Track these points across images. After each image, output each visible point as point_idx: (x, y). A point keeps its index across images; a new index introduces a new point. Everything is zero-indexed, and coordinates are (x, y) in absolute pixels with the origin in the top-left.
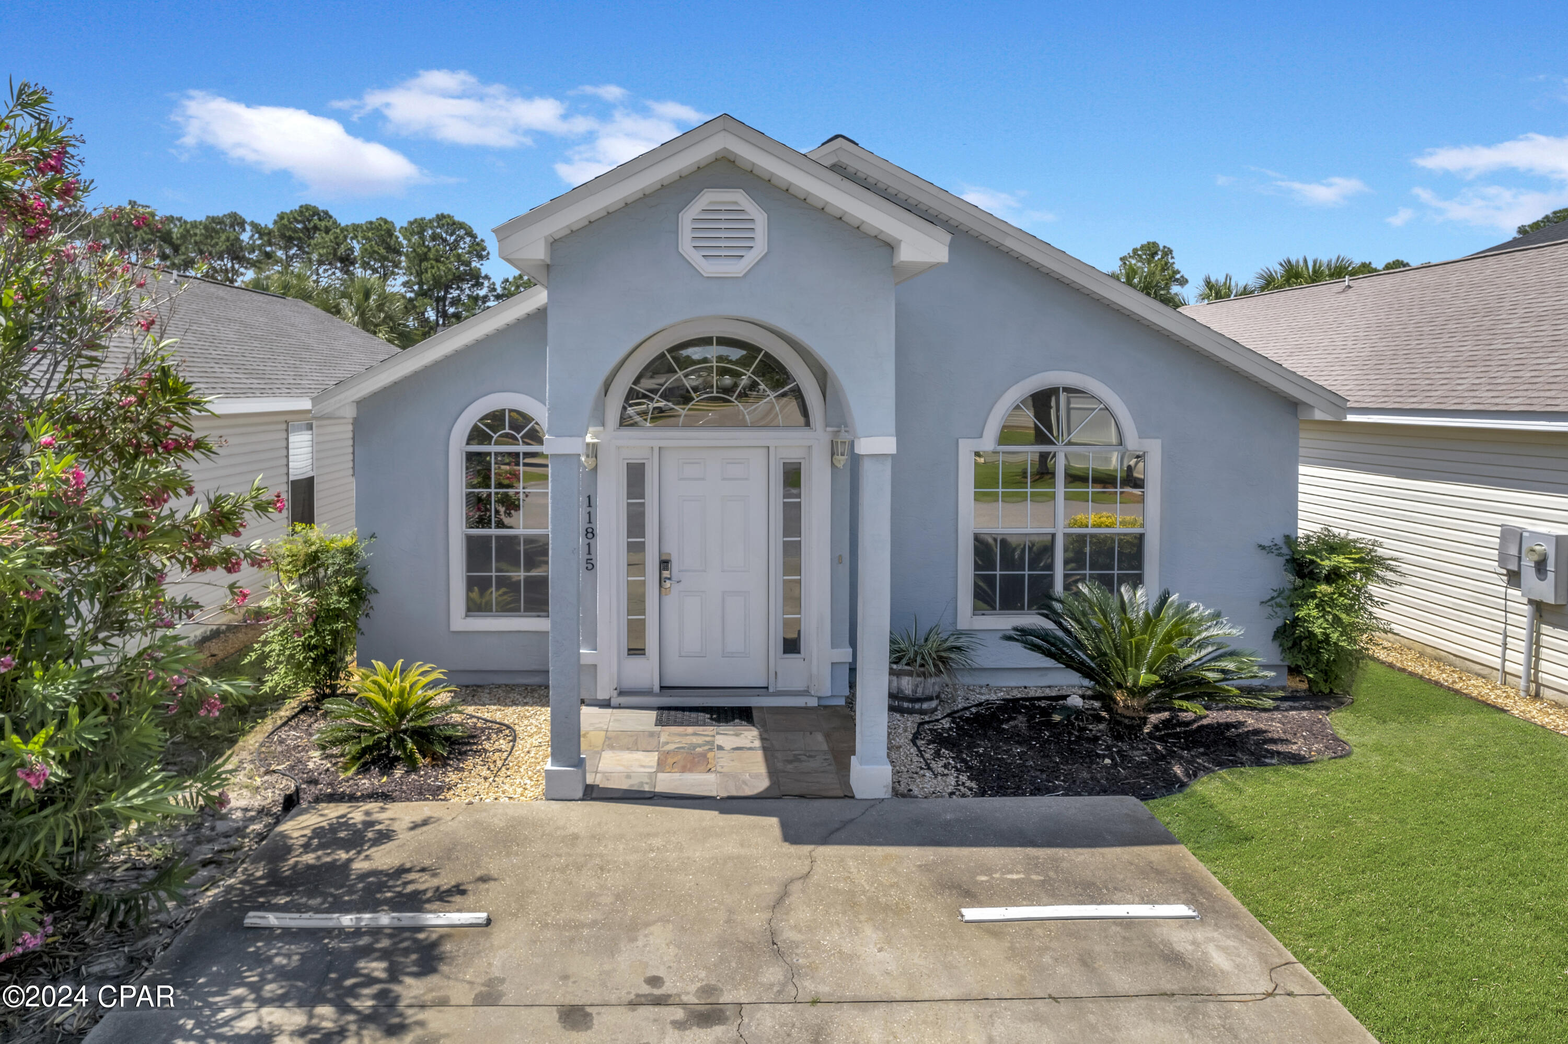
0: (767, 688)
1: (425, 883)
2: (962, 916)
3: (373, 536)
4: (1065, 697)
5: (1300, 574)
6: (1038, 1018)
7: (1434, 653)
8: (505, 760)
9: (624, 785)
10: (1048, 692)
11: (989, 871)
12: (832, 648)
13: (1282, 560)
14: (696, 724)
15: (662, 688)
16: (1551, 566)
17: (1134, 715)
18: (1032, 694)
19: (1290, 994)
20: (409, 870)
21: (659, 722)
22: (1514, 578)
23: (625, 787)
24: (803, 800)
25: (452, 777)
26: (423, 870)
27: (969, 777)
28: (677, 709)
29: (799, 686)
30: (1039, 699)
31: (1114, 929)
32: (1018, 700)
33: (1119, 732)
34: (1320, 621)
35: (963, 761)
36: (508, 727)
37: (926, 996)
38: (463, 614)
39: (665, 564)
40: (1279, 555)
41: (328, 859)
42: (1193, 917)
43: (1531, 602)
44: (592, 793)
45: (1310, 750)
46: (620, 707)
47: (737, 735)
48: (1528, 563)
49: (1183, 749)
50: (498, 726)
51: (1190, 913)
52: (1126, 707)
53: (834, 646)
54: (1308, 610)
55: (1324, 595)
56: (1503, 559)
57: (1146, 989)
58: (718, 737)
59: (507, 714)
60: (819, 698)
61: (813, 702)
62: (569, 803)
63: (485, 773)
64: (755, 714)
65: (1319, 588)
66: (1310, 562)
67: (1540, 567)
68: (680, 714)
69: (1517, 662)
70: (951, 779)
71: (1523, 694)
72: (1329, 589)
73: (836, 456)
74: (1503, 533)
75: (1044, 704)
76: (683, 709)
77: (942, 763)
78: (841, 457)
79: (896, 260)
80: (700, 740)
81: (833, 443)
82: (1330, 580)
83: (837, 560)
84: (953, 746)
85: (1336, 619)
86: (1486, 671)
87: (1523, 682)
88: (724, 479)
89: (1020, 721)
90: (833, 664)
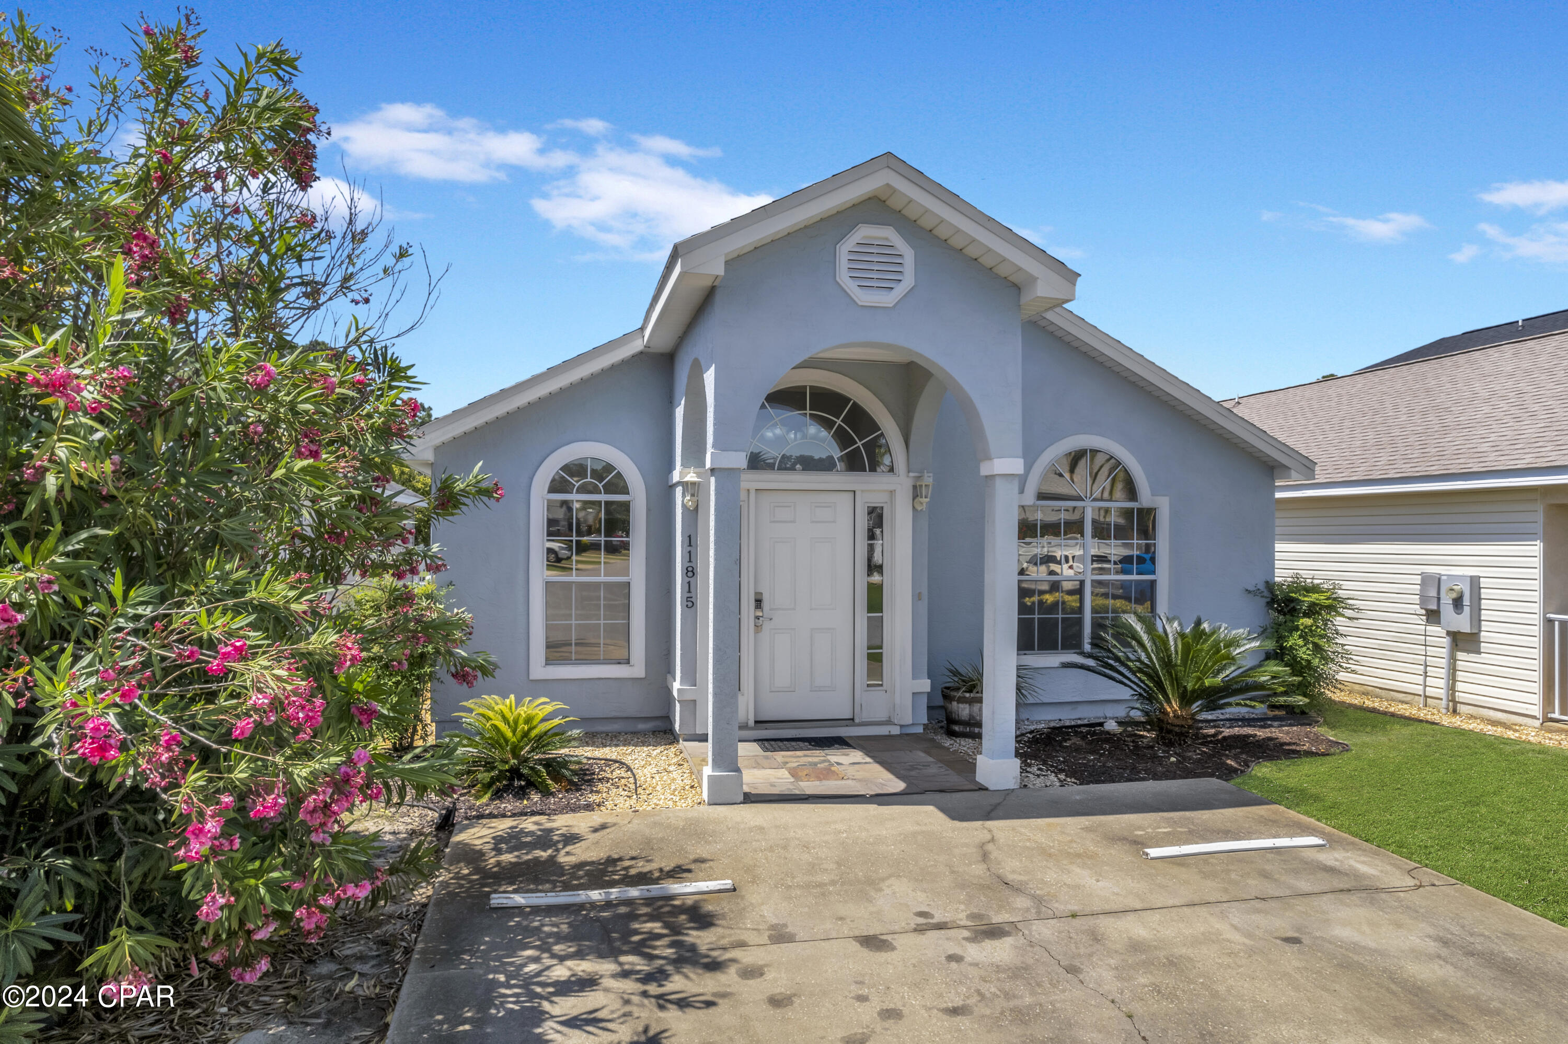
0: (853, 719)
1: (642, 866)
2: (1147, 854)
3: (451, 584)
4: (1101, 724)
5: (1280, 611)
6: (1258, 911)
8: (636, 783)
9: (775, 791)
10: (1079, 722)
11: (1140, 828)
13: (1263, 601)
14: (801, 749)
15: (756, 722)
16: (1466, 601)
17: (1182, 723)
18: (1068, 724)
19: (1434, 885)
20: (620, 859)
21: (764, 750)
22: (1433, 616)
23: (775, 794)
24: (946, 793)
25: (594, 797)
26: (633, 858)
27: (1065, 775)
28: (774, 740)
29: (882, 716)
30: (1079, 726)
31: (1269, 856)
32: (1060, 728)
34: (1304, 649)
35: (1052, 766)
36: (616, 761)
37: (1159, 905)
38: (544, 662)
39: (759, 603)
40: (1263, 597)
41: (530, 857)
42: (1323, 845)
43: (1448, 633)
44: (749, 799)
45: (1317, 748)
47: (847, 755)
48: (1447, 601)
49: (1225, 750)
50: (604, 761)
51: (1321, 842)
52: (1176, 717)
53: (915, 676)
54: (1294, 640)
55: (1306, 627)
56: (1424, 599)
57: (1325, 889)
58: (830, 757)
59: (609, 752)
60: (902, 726)
61: (896, 731)
62: (732, 806)
63: (623, 793)
64: (851, 741)
65: (1301, 621)
66: (1292, 600)
67: (1458, 603)
68: (780, 744)
69: (1437, 686)
70: (1052, 777)
71: (1444, 711)
72: (1308, 621)
73: (919, 499)
74: (1423, 580)
75: (1084, 730)
76: (781, 740)
77: (1035, 769)
78: (925, 500)
79: (1025, 298)
80: (816, 760)
81: (915, 487)
82: (1306, 615)
83: (917, 597)
84: (1035, 757)
85: (1317, 648)
86: (1409, 698)
87: (1444, 702)
88: (813, 522)
89: (1074, 740)
90: (914, 694)
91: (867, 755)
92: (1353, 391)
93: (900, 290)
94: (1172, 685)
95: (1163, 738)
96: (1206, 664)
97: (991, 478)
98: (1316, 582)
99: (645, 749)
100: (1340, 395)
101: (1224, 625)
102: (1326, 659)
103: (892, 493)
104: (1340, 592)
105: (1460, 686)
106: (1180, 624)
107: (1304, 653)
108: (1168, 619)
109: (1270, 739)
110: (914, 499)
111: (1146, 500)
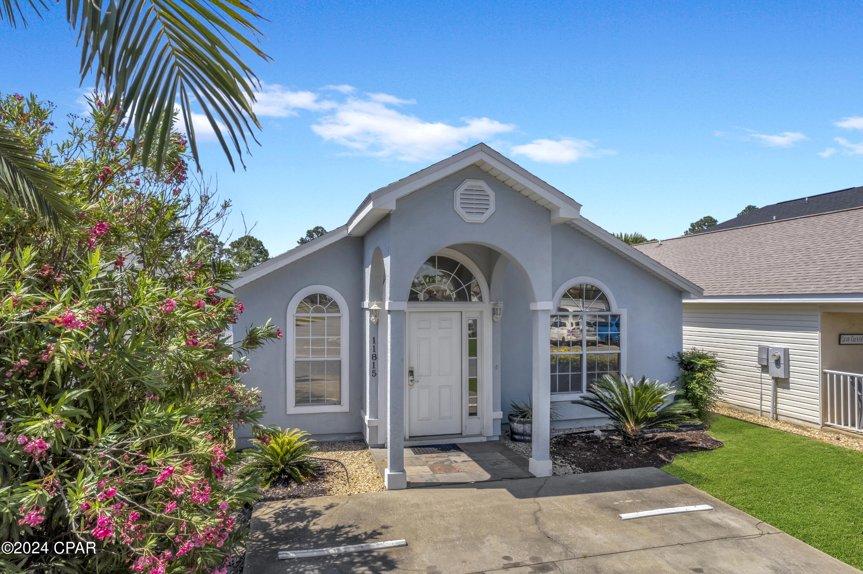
0: (461, 434)
1: (355, 532)
2: (621, 517)
4: (593, 432)
5: (686, 369)
6: (680, 552)
8: (347, 475)
9: (423, 480)
10: (581, 430)
11: (616, 500)
12: (493, 412)
13: (677, 363)
14: (435, 453)
15: (410, 437)
16: (782, 362)
17: (636, 434)
18: (575, 431)
19: (769, 533)
20: (343, 527)
21: (417, 453)
22: (765, 368)
24: (512, 480)
25: (326, 485)
26: (350, 526)
27: (576, 466)
28: (420, 447)
29: (477, 432)
30: (581, 433)
31: (684, 517)
32: (571, 434)
33: (629, 443)
34: (699, 389)
35: (568, 460)
36: (335, 461)
37: (629, 549)
38: (294, 405)
39: (411, 373)
40: (677, 361)
41: (294, 526)
42: (712, 509)
43: (773, 378)
44: (411, 486)
45: (707, 445)
47: (459, 456)
48: (772, 361)
49: (659, 448)
50: (328, 461)
51: (710, 508)
52: (633, 430)
53: (494, 410)
54: (693, 385)
55: (699, 378)
56: (760, 360)
57: (714, 537)
58: (450, 457)
59: (331, 455)
60: (487, 437)
61: (484, 439)
62: (401, 491)
63: (341, 482)
64: (460, 446)
65: (697, 374)
66: (692, 363)
67: (777, 362)
68: (423, 449)
69: (767, 406)
70: (568, 467)
71: (771, 419)
72: (701, 375)
73: (495, 316)
74: (759, 349)
75: (584, 435)
76: (423, 446)
77: (559, 461)
78: (499, 316)
79: (553, 217)
80: (443, 459)
81: (493, 309)
82: (699, 371)
83: (495, 368)
84: (559, 454)
85: (705, 388)
86: (753, 411)
87: (771, 414)
88: (440, 328)
89: (579, 443)
90: (494, 419)
91: (469, 456)
92: (721, 241)
93: (488, 214)
94: (631, 414)
95: (626, 442)
96: (648, 403)
97: (535, 312)
98: (704, 352)
99: (350, 452)
100: (714, 243)
101: (657, 381)
102: (710, 394)
103: (481, 312)
104: (717, 358)
105: (779, 406)
106: (634, 380)
107: (699, 392)
108: (628, 377)
109: (682, 440)
110: (493, 315)
111: (615, 310)
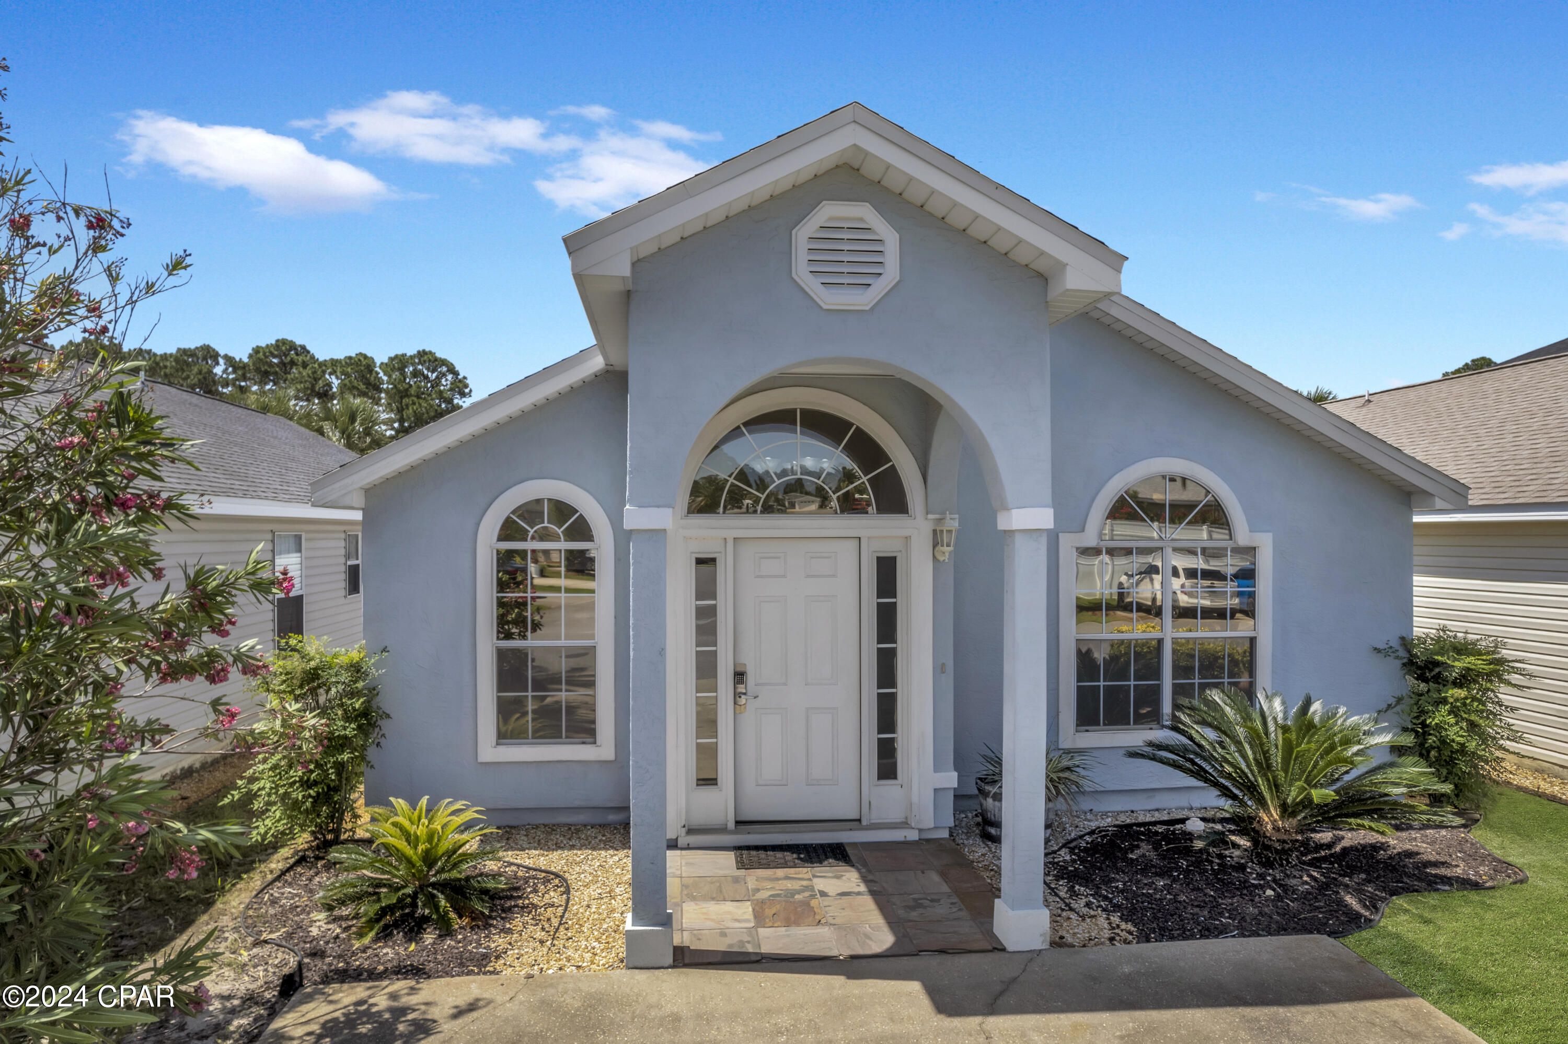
0: (857, 821)
3: (385, 650)
4: (1183, 821)
5: (1422, 678)
7: (1535, 764)
8: (562, 917)
9: (721, 945)
10: (1157, 817)
12: (935, 771)
13: (1398, 663)
14: (785, 865)
15: (738, 823)
17: (1285, 837)
18: (1141, 819)
21: (741, 865)
23: (722, 948)
24: (944, 956)
25: (499, 942)
27: (1121, 918)
28: (757, 848)
29: (896, 817)
30: (1154, 823)
32: (1130, 826)
33: (1268, 858)
34: (1456, 728)
35: (1106, 898)
36: (557, 875)
38: (494, 743)
39: (739, 676)
40: (1397, 658)
44: (682, 958)
45: (1477, 873)
46: (688, 848)
47: (838, 877)
49: (1344, 876)
50: (543, 875)
52: (1277, 829)
53: (937, 768)
54: (1440, 716)
55: (1457, 700)
58: (816, 880)
59: (553, 860)
60: (920, 830)
61: (913, 836)
62: (657, 972)
63: (540, 935)
64: (849, 851)
65: (1450, 692)
66: (1437, 664)
68: (762, 854)
70: (1102, 921)
72: (1461, 693)
73: (939, 548)
75: (1160, 829)
76: (765, 848)
77: (1082, 902)
78: (945, 549)
79: (1054, 292)
80: (796, 885)
81: (935, 531)
82: (1458, 684)
83: (939, 669)
84: (1086, 880)
85: (1472, 725)
88: (808, 576)
89: (1145, 849)
90: (936, 790)
91: (865, 879)
92: (1516, 386)
93: (880, 287)
94: (1270, 788)
95: (1258, 855)
96: (1316, 763)
97: (1010, 533)
98: (1470, 637)
99: (603, 853)
100: (1498, 391)
101: (1342, 710)
102: (1484, 738)
103: (907, 539)
104: (1504, 651)
106: (1283, 703)
107: (1456, 733)
108: (1267, 697)
109: (1410, 854)
110: (934, 547)
111: (1243, 537)
